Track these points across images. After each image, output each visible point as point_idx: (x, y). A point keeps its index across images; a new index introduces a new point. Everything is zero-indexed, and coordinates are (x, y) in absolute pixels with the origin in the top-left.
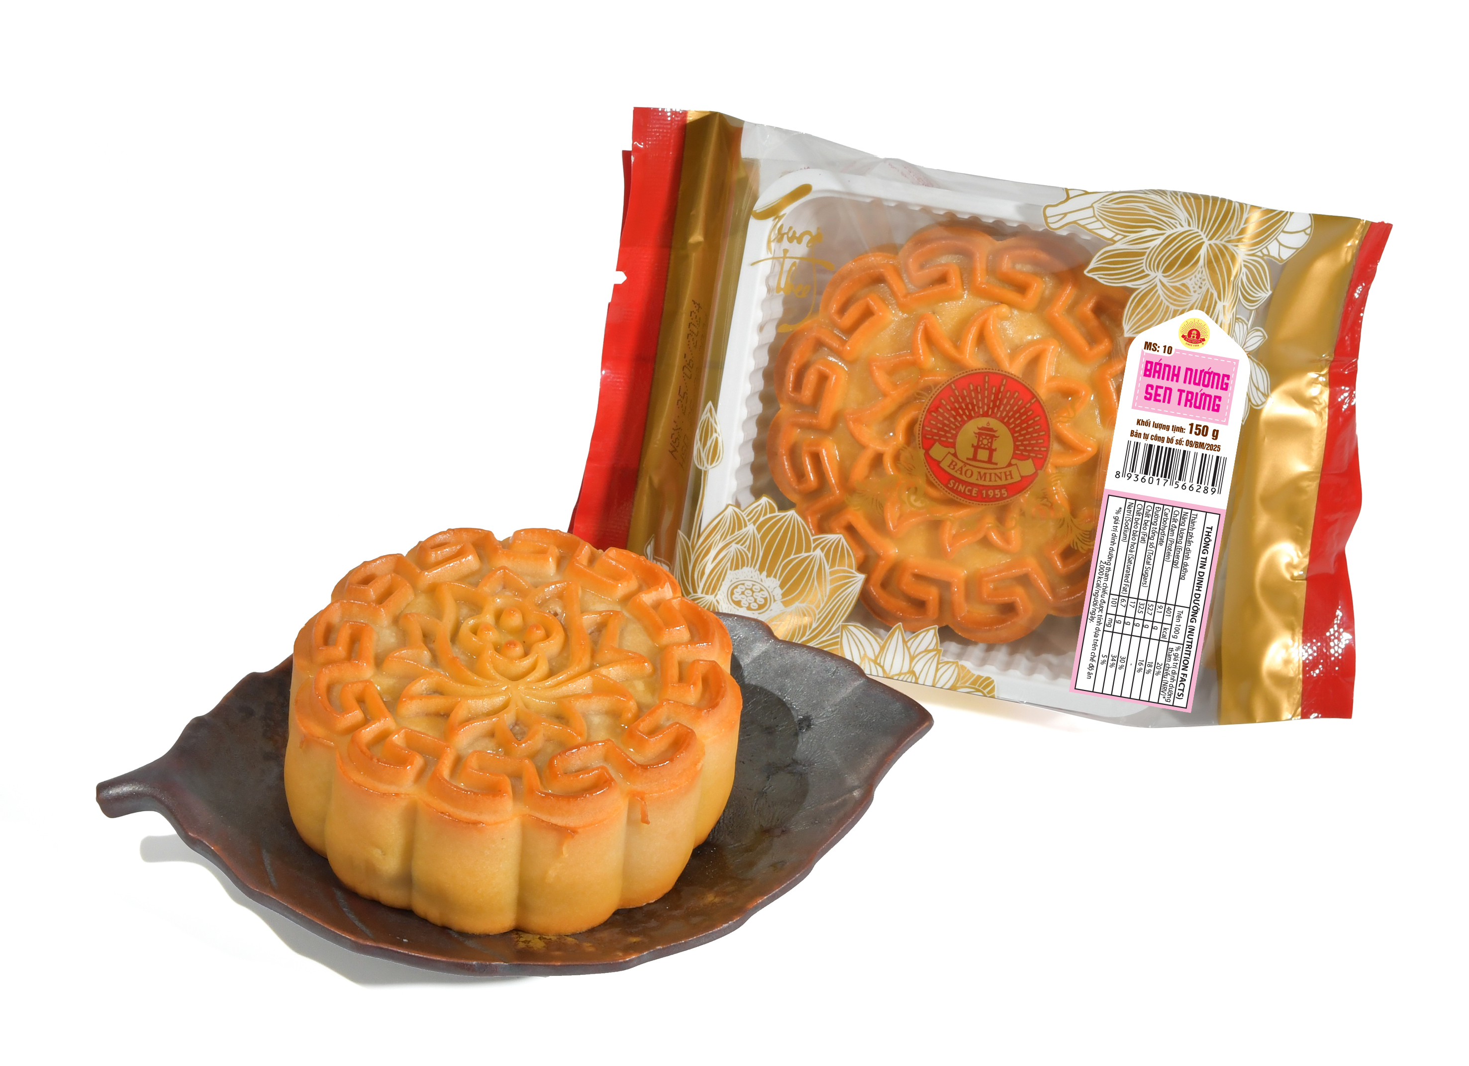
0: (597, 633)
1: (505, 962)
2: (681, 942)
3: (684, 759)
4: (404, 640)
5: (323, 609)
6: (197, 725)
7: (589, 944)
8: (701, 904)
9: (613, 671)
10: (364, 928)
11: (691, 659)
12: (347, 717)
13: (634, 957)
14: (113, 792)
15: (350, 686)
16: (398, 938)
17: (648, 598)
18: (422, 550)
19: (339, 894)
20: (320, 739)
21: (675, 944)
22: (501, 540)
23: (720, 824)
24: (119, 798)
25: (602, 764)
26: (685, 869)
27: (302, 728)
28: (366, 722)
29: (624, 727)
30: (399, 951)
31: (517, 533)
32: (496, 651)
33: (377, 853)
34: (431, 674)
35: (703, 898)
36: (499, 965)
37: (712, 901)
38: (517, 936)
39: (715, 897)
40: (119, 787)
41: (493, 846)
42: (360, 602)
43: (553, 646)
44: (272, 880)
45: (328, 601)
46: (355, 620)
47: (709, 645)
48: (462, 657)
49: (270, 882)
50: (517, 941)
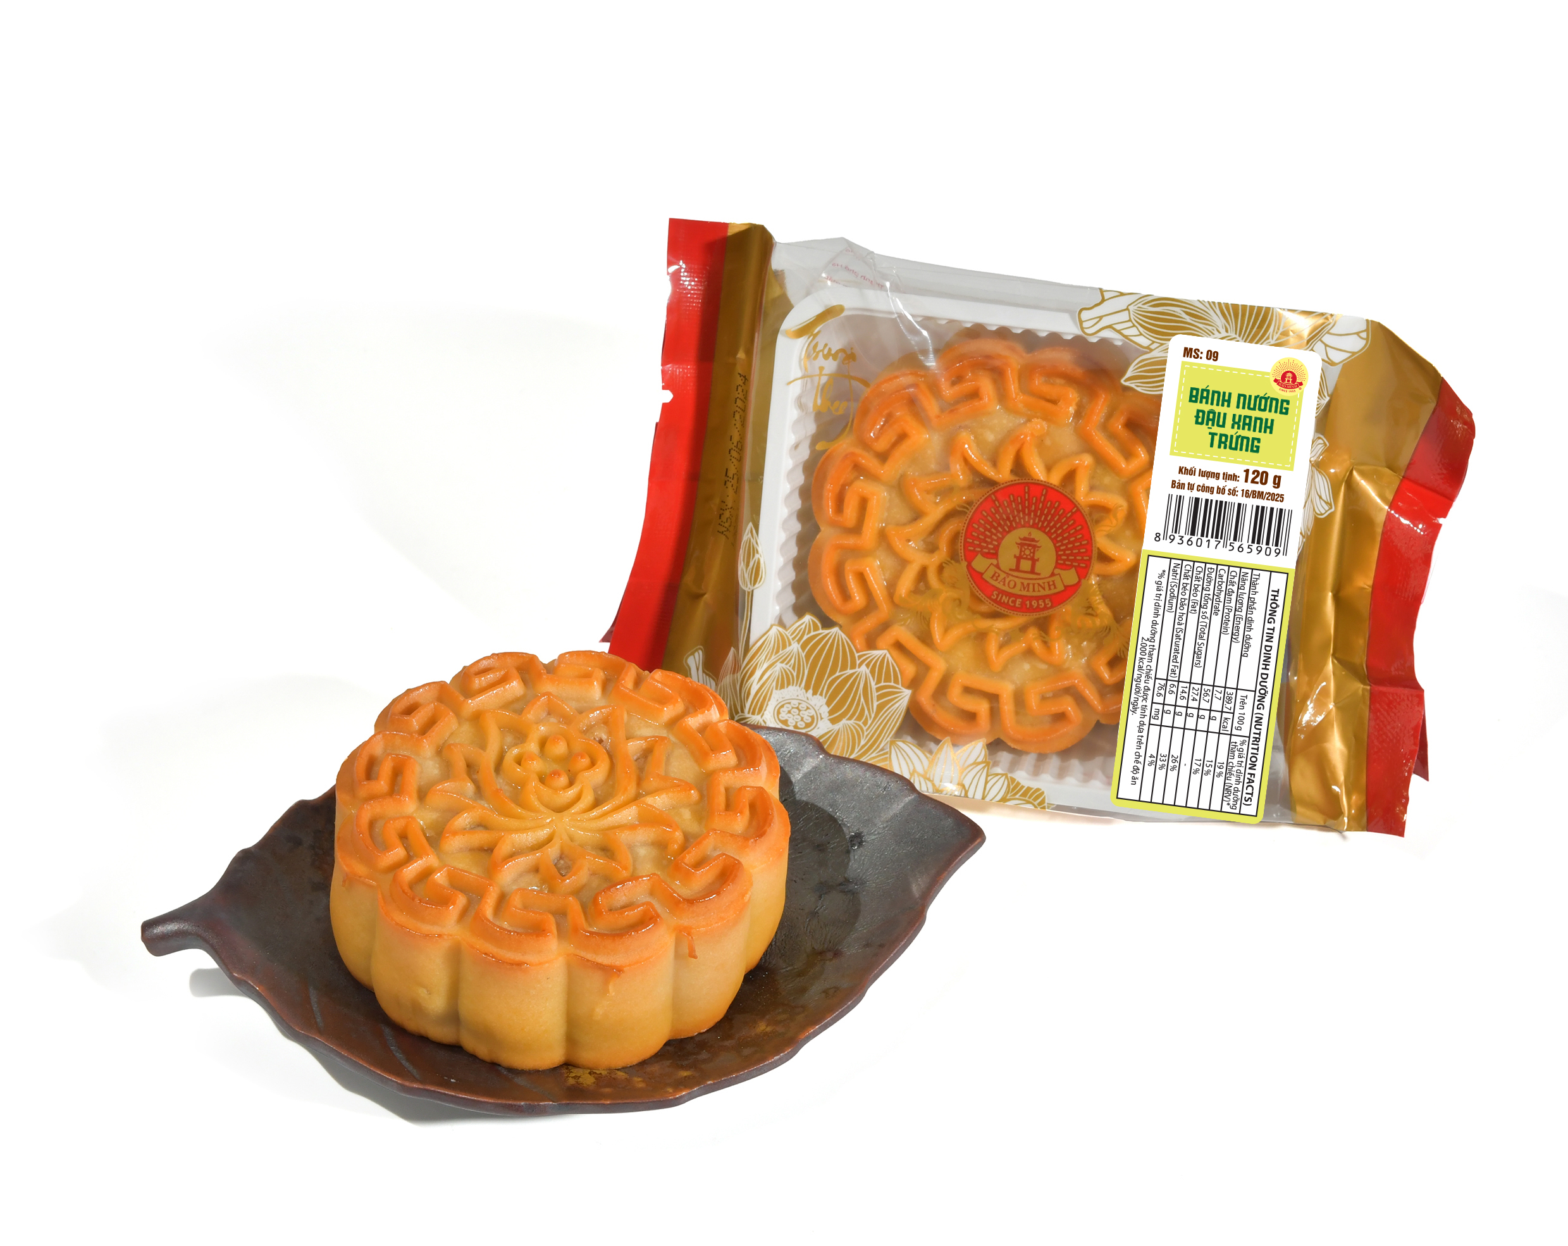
0: (643, 760)
4: (448, 772)
9: (659, 799)
11: (738, 784)
12: (389, 855)
15: (391, 822)
17: (694, 722)
20: (363, 878)
28: (409, 859)
33: (422, 993)
34: (474, 807)
39: (767, 1026)
43: (599, 774)
48: (506, 788)
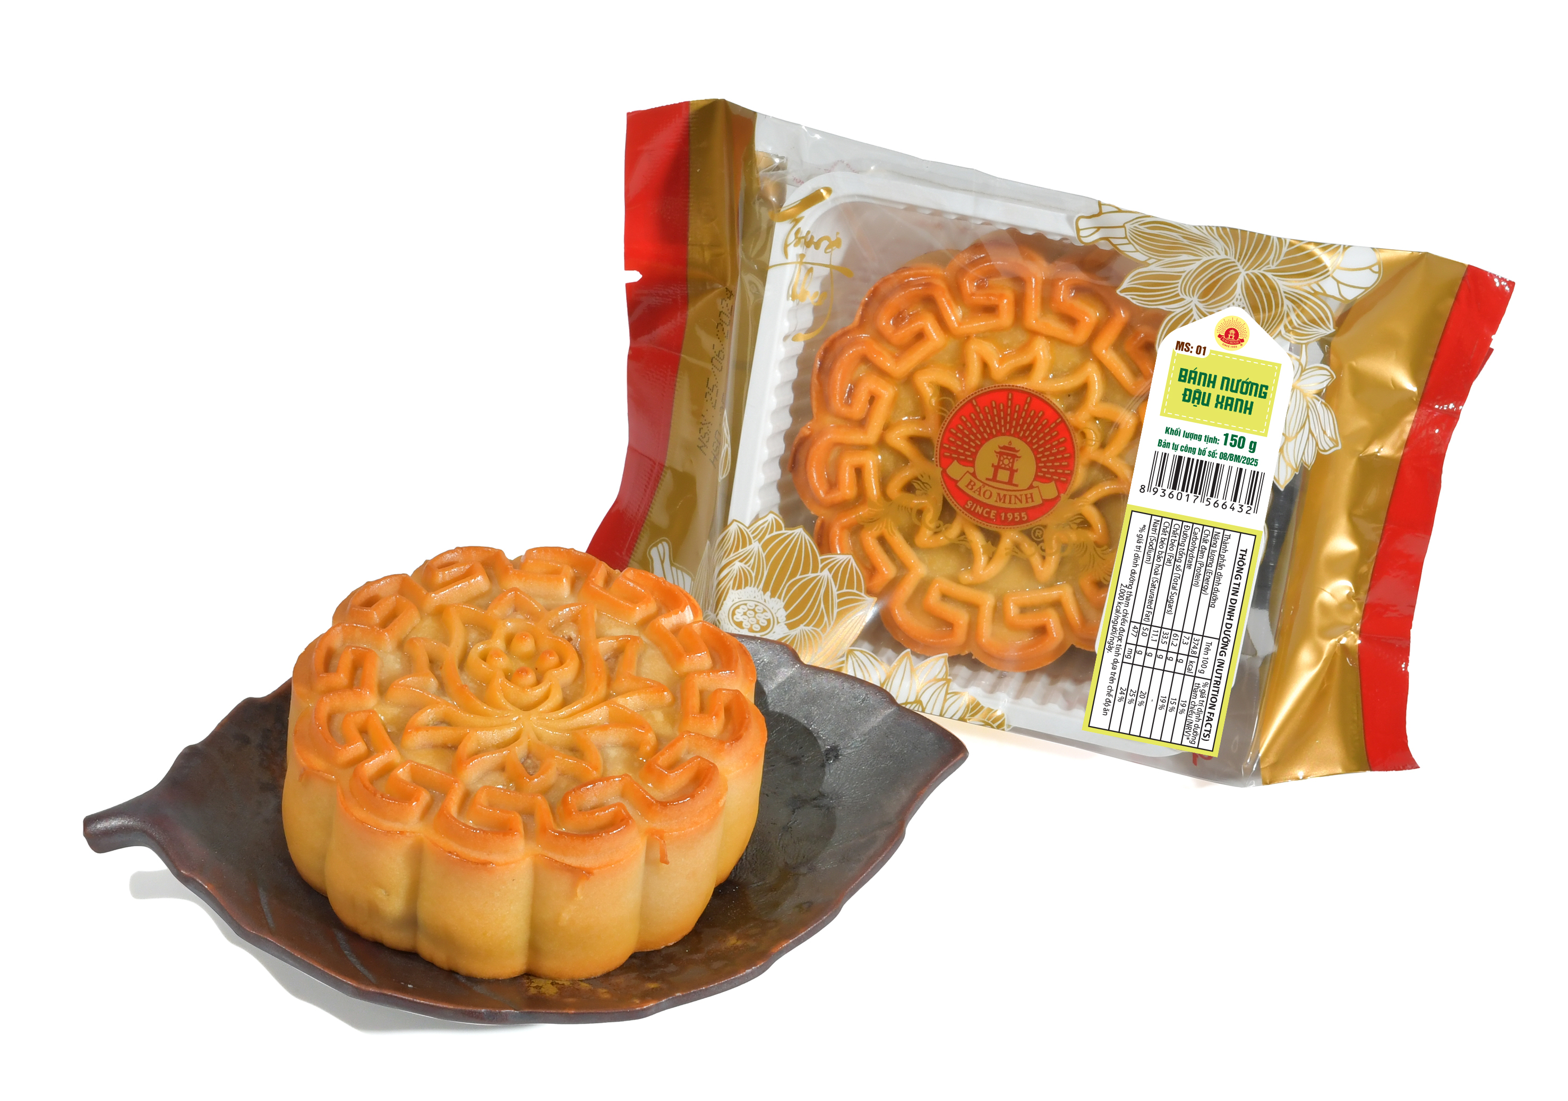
1: (515, 1010)
2: (701, 989)
3: (705, 796)
5: (324, 631)
6: (190, 755)
7: (604, 990)
8: (723, 948)
10: (366, 972)
13: (651, 1005)
14: (102, 826)
16: (403, 983)
18: (428, 570)
19: (340, 935)
21: (695, 990)
22: (512, 559)
23: (742, 860)
24: (108, 833)
25: (619, 801)
26: (705, 909)
27: (302, 760)
29: (642, 760)
30: (404, 997)
31: (529, 552)
32: (506, 678)
35: (724, 941)
36: (509, 1013)
37: (734, 944)
38: (528, 981)
40: (106, 822)
41: (503, 887)
42: (363, 626)
44: (269, 921)
45: (329, 625)
46: (358, 645)
47: (732, 673)
49: (267, 923)
50: (529, 987)
